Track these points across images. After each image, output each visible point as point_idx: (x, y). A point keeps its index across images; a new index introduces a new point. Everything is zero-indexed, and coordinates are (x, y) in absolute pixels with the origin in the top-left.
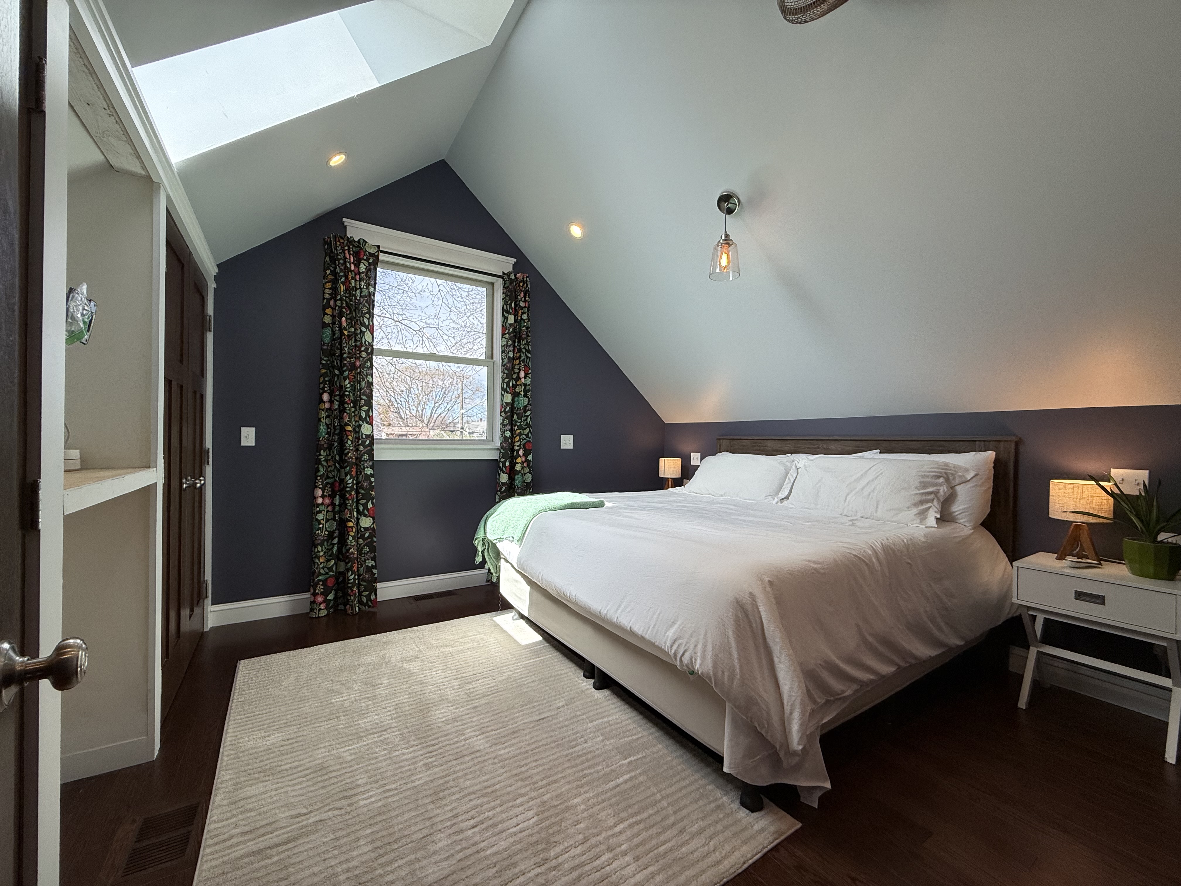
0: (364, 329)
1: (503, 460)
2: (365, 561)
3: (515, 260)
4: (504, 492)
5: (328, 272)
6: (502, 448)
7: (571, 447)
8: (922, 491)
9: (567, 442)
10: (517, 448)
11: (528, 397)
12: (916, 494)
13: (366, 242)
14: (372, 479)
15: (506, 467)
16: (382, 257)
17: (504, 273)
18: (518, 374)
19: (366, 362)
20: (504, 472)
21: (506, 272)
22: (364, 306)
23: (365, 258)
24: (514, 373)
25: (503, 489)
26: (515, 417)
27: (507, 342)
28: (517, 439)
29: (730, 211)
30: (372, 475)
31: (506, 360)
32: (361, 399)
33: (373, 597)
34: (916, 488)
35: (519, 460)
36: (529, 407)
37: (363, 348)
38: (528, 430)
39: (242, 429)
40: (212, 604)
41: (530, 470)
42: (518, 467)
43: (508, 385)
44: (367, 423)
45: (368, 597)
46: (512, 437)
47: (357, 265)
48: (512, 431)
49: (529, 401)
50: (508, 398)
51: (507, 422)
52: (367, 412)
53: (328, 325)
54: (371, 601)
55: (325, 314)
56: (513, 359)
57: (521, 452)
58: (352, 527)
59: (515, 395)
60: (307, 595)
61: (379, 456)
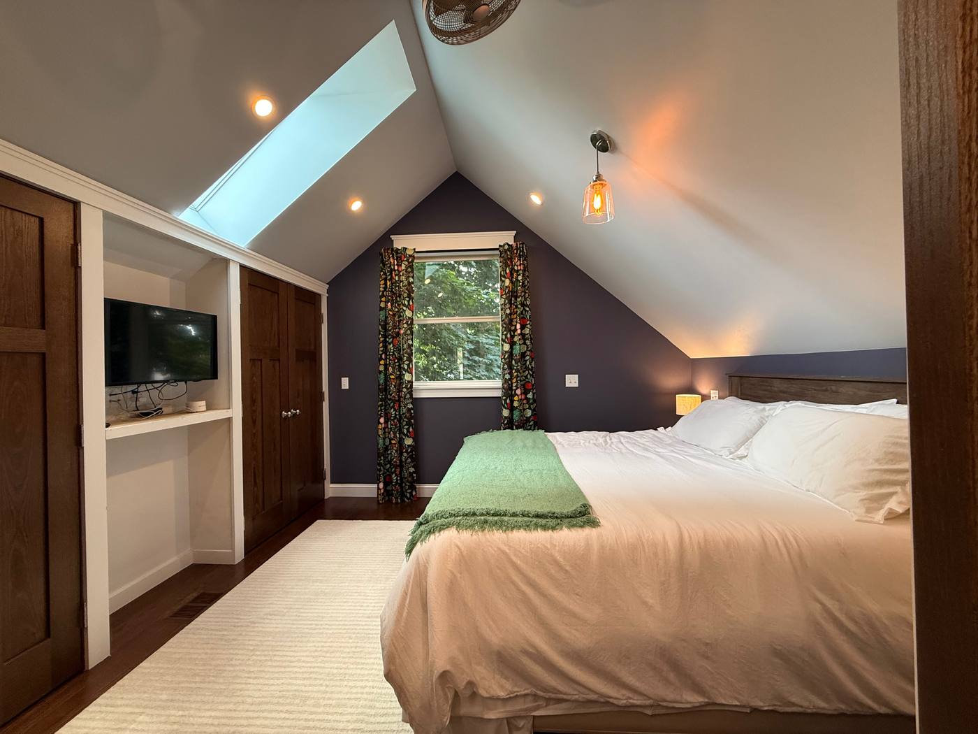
0: (405, 308)
1: (504, 398)
2: (408, 469)
3: (515, 232)
4: (506, 424)
5: (382, 273)
6: (503, 388)
7: (577, 385)
8: (886, 467)
9: (573, 381)
10: (514, 388)
11: (526, 345)
12: (873, 470)
13: (406, 248)
14: (412, 411)
15: (507, 404)
16: (416, 255)
17: (500, 246)
18: (516, 326)
19: (407, 331)
20: (505, 408)
21: (502, 244)
22: (405, 292)
23: (405, 259)
24: (513, 326)
25: (506, 422)
26: (513, 362)
27: (505, 301)
28: (514, 380)
29: (604, 149)
30: (412, 409)
31: (504, 316)
32: (404, 356)
33: (414, 493)
34: (877, 461)
35: (516, 398)
36: (528, 353)
37: (405, 322)
38: (527, 372)
39: (342, 379)
40: (332, 483)
41: (530, 406)
42: (516, 404)
43: (506, 337)
44: (408, 372)
45: (411, 493)
46: (511, 379)
47: (399, 265)
48: (511, 374)
49: (527, 348)
50: (507, 347)
51: (506, 366)
52: (408, 365)
53: (383, 308)
54: (413, 496)
55: (381, 301)
56: (511, 314)
57: (518, 392)
58: (395, 444)
59: (512, 344)
60: (375, 486)
61: (415, 395)
